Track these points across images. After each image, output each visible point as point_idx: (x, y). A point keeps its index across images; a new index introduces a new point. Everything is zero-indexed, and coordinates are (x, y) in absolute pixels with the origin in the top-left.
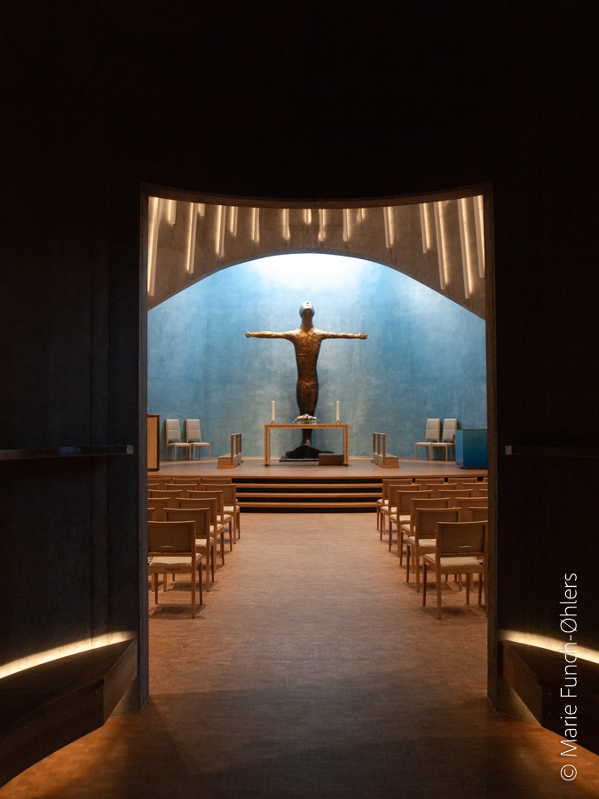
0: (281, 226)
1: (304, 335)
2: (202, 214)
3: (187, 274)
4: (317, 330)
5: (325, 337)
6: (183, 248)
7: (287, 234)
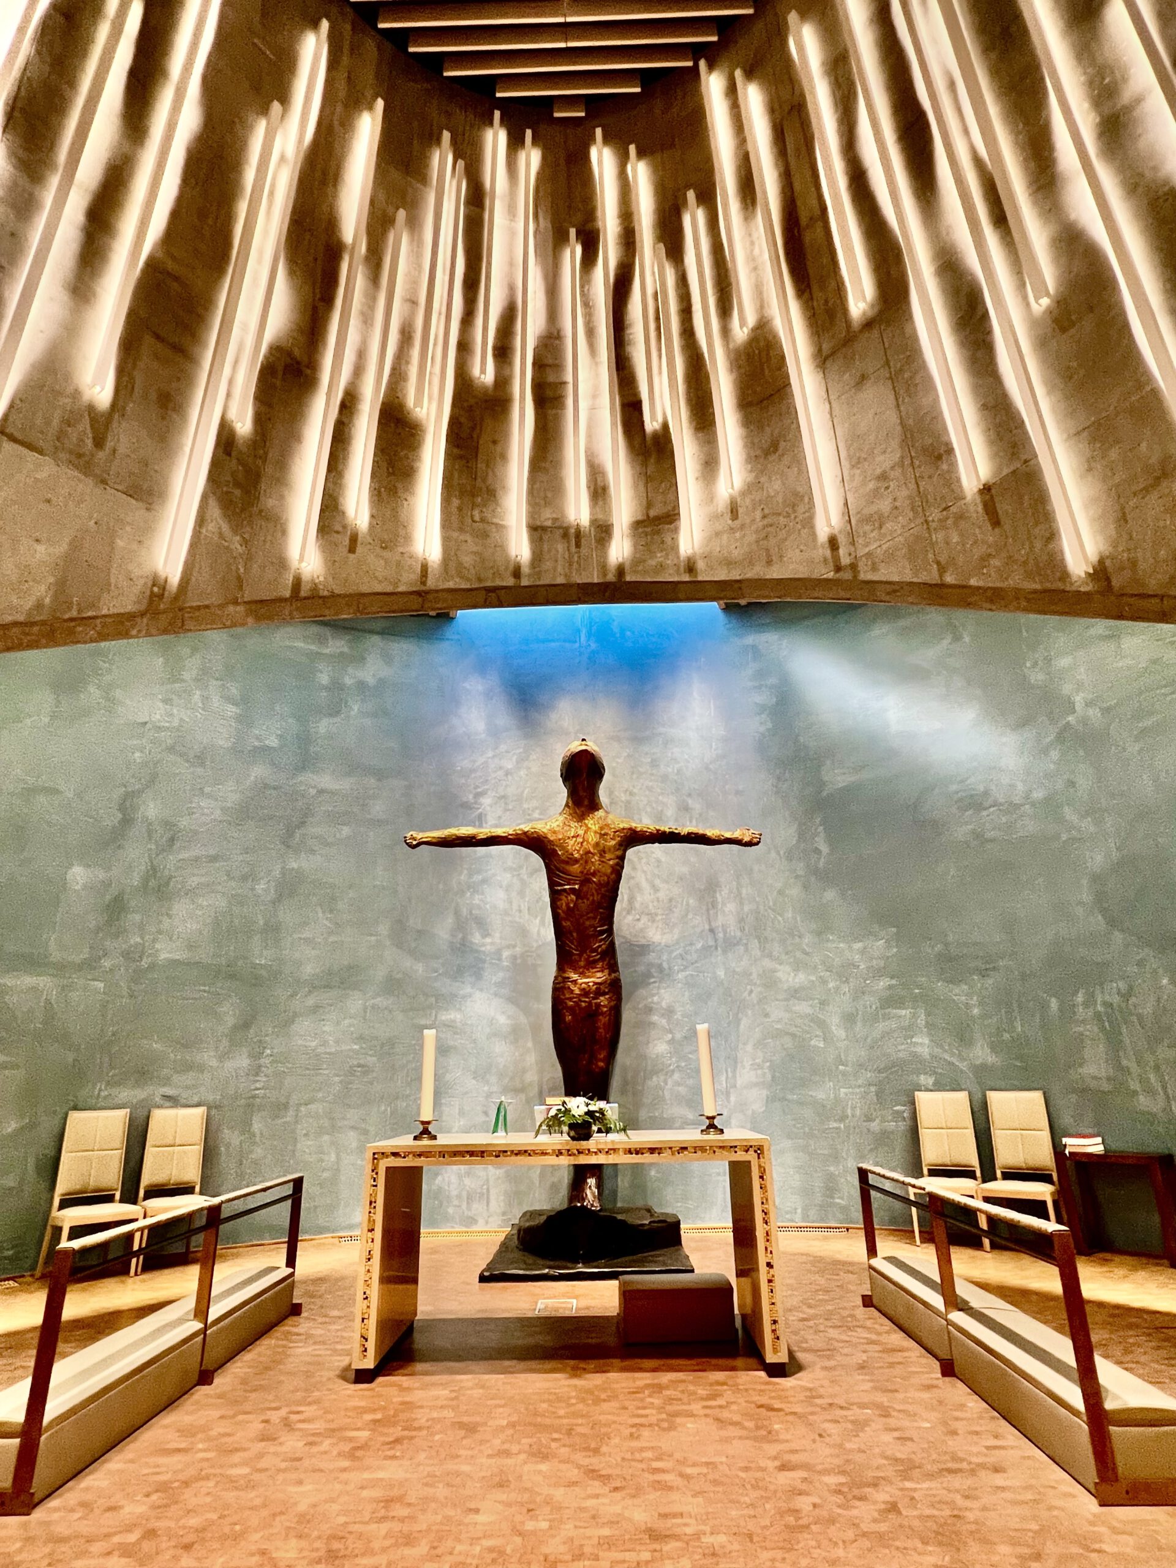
0: (503, 527)
1: (575, 828)
2: (244, 426)
3: (158, 586)
4: (613, 819)
6: (147, 492)
7: (521, 549)
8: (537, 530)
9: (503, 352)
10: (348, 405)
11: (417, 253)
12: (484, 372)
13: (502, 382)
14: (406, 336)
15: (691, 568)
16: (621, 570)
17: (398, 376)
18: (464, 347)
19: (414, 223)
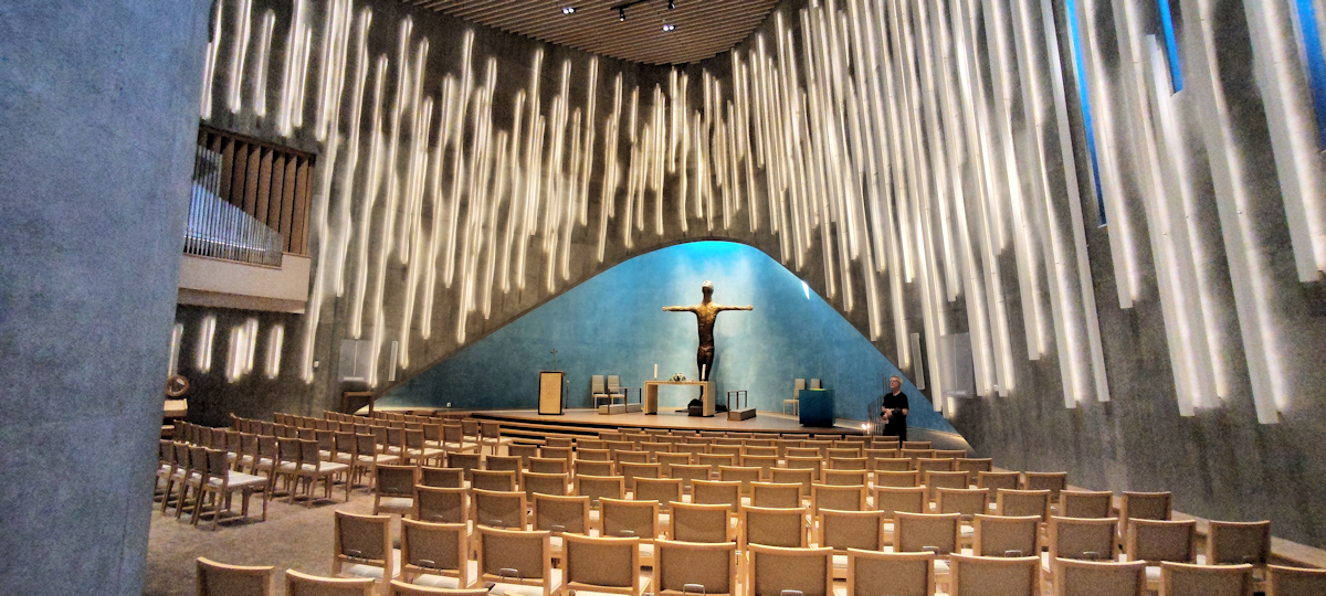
0: (680, 221)
1: (704, 308)
2: (612, 215)
3: (599, 263)
4: (714, 304)
5: (719, 310)
6: (595, 242)
7: (685, 227)
8: (689, 221)
9: (678, 160)
10: (636, 196)
11: (651, 134)
12: (673, 168)
13: (678, 170)
14: (650, 164)
15: (727, 233)
16: (711, 232)
17: (648, 178)
18: (666, 161)
19: (650, 123)
